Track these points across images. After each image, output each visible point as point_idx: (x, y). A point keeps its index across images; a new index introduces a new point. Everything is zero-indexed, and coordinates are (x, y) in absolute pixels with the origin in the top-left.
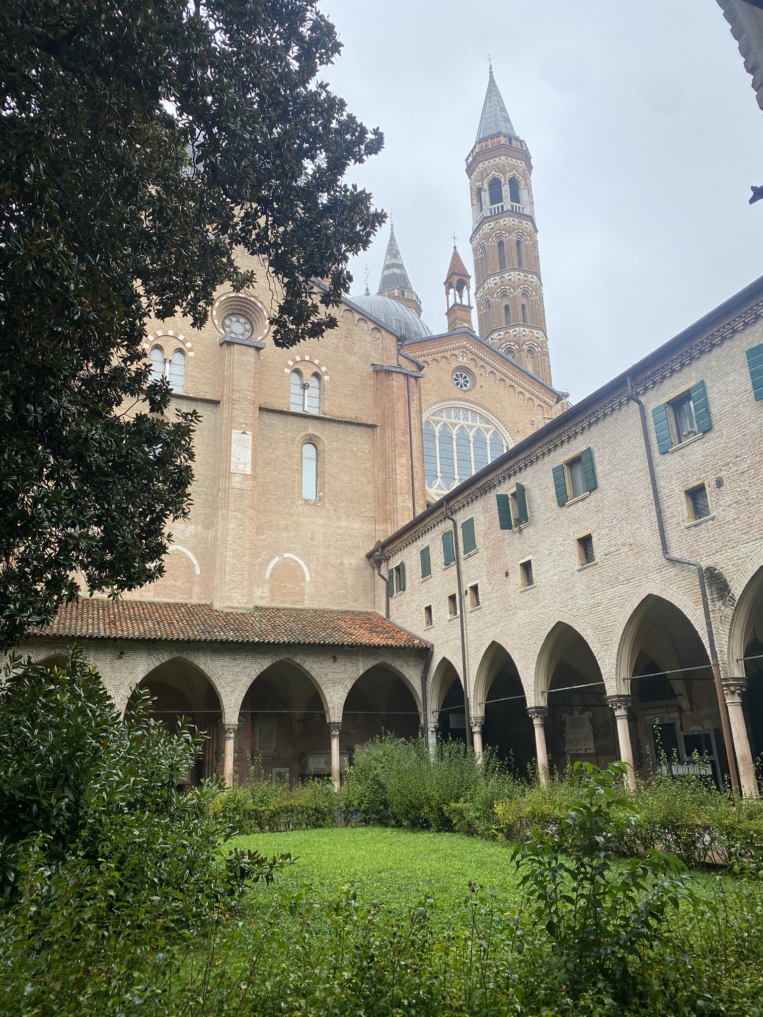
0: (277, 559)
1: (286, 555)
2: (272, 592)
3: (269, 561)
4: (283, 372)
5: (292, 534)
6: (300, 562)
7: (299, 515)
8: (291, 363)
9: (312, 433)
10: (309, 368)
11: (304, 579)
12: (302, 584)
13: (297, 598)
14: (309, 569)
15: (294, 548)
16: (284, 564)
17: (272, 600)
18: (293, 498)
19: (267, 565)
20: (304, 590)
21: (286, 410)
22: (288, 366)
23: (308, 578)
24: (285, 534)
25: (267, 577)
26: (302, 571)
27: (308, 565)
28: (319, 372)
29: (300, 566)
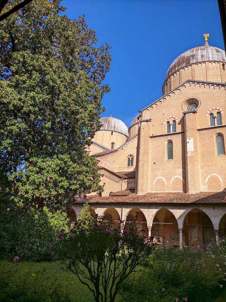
0: (209, 176)
1: (212, 174)
2: (209, 187)
3: (207, 177)
4: (206, 116)
5: (214, 167)
6: (218, 176)
7: (216, 160)
8: (208, 112)
9: (218, 132)
10: (215, 111)
11: (220, 182)
12: (219, 183)
13: (218, 188)
14: (222, 178)
15: (215, 171)
16: (212, 178)
17: (209, 189)
18: (213, 155)
19: (206, 178)
20: (221, 185)
21: (208, 127)
22: (208, 113)
23: (221, 181)
24: (212, 167)
25: (207, 182)
26: (219, 179)
27: (221, 177)
28: (220, 111)
29: (218, 177)
